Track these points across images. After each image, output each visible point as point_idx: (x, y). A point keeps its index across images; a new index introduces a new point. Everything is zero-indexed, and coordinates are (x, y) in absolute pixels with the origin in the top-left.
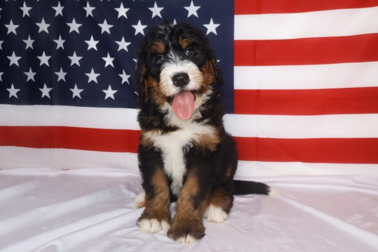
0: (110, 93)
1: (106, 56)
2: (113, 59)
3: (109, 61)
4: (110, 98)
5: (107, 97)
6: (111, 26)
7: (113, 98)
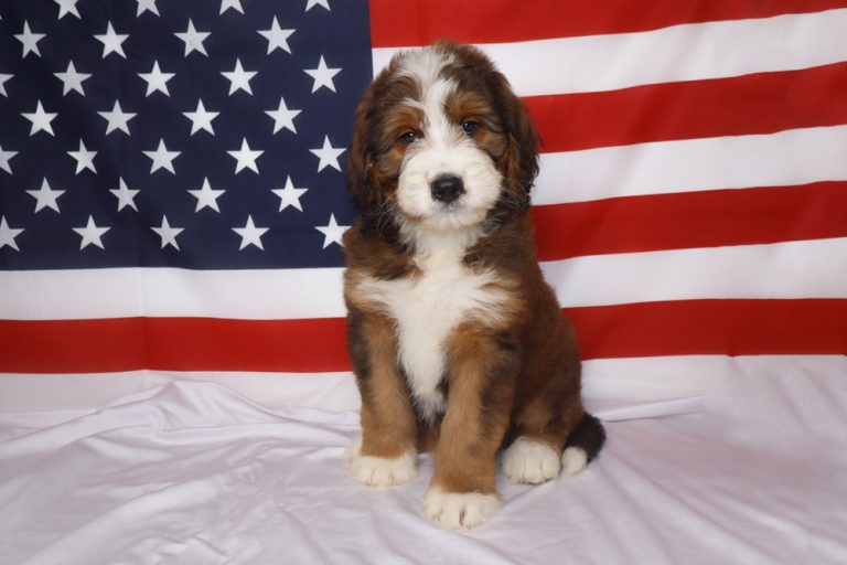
0: (92, 234)
1: (77, 149)
2: (93, 154)
3: (84, 159)
4: (92, 246)
5: (84, 244)
6: (86, 76)
7: (100, 244)
